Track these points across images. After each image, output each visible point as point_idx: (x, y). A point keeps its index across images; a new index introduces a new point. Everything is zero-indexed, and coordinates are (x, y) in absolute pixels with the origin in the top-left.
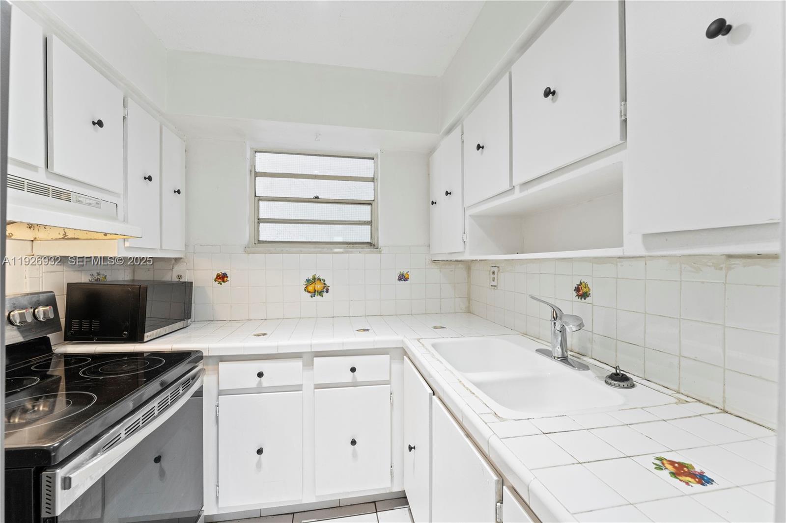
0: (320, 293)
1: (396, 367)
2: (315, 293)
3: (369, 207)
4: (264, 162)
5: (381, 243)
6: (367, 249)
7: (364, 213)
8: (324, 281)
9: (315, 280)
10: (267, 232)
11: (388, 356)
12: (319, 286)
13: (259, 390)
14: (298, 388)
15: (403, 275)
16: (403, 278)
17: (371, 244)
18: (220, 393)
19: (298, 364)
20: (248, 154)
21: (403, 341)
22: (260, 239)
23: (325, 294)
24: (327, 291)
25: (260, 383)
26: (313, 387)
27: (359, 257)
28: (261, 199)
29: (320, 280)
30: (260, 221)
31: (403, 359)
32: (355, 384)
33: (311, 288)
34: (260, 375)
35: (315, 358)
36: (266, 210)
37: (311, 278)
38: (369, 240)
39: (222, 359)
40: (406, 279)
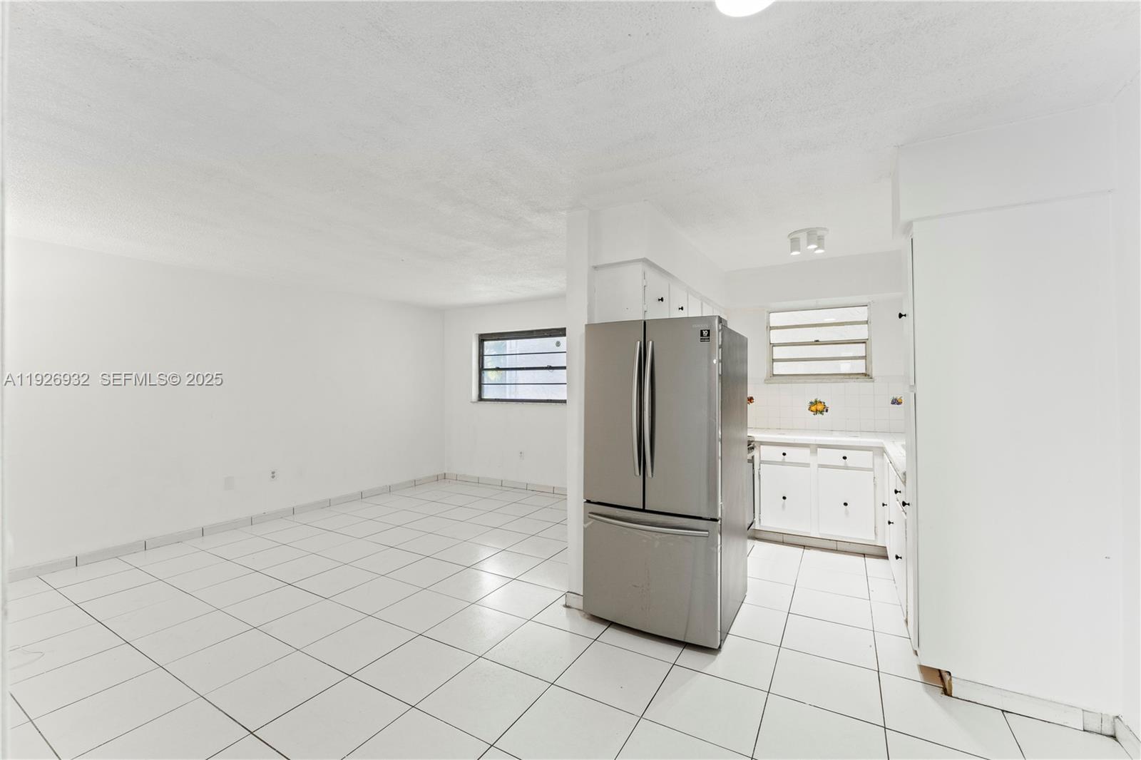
0: (821, 412)
1: (878, 460)
2: (816, 412)
3: (864, 344)
4: (776, 319)
5: (874, 374)
6: (862, 379)
7: (859, 350)
8: (824, 403)
9: (816, 402)
10: (779, 368)
11: (871, 452)
12: (820, 407)
13: (783, 463)
14: (807, 465)
15: (896, 399)
16: (896, 402)
17: (865, 375)
18: (761, 462)
19: (807, 451)
20: (766, 314)
21: (882, 443)
22: (775, 373)
23: (825, 413)
24: (827, 411)
25: (784, 459)
26: (817, 466)
27: (853, 385)
28: (774, 345)
29: (821, 402)
30: (774, 360)
31: (883, 455)
32: (846, 468)
33: (813, 408)
34: (784, 454)
35: (818, 449)
36: (778, 353)
37: (813, 401)
38: (864, 372)
39: (762, 443)
40: (899, 403)
